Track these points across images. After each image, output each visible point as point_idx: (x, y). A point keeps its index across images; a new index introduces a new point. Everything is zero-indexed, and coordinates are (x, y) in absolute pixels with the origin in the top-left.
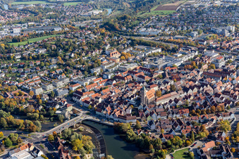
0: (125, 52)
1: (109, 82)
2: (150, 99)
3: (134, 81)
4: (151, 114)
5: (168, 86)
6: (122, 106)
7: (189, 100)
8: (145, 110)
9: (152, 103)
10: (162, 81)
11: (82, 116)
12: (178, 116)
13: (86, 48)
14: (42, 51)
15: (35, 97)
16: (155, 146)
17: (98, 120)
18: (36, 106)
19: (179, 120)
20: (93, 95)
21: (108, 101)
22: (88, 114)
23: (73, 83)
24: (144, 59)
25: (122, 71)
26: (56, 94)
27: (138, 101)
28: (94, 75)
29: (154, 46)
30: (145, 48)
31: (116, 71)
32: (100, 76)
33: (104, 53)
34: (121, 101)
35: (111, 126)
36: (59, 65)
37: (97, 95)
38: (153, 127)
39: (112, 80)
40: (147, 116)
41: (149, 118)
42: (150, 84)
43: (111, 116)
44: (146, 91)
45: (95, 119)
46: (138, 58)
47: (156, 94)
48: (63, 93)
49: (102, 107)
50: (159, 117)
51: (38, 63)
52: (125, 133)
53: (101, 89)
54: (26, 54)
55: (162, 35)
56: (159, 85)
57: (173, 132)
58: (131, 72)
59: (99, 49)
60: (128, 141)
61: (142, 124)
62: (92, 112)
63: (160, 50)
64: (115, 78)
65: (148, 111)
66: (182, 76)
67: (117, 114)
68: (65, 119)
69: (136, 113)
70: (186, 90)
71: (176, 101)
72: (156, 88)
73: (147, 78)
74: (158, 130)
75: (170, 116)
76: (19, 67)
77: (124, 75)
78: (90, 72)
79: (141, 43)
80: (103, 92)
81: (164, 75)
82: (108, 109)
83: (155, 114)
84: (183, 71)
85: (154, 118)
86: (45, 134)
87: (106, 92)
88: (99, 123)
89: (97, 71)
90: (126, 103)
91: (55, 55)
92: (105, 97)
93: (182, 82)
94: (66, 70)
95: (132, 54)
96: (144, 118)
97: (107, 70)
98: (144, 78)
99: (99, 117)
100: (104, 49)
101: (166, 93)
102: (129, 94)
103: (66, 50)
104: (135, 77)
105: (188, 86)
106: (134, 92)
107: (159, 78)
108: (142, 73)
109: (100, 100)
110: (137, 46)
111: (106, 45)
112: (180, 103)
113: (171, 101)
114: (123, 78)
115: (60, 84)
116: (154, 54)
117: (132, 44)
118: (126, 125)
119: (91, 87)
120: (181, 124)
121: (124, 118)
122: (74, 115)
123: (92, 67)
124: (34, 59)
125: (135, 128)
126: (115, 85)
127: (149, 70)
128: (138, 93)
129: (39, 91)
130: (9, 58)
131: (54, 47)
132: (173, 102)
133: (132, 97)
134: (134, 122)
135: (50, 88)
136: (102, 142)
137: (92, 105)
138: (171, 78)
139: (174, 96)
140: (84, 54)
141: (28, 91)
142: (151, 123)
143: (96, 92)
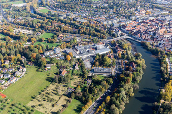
0: (148, 11)
1: (139, 24)
2: (161, 34)
6: (146, 35)
8: (157, 38)
9: (162, 36)
10: (168, 27)
11: (126, 36)
13: (128, 6)
14: (106, 5)
15: (103, 25)
16: (161, 54)
18: (105, 29)
20: (131, 28)
21: (139, 32)
22: (128, 36)
23: (121, 22)
24: (158, 16)
25: (146, 20)
26: (113, 25)
27: (155, 34)
28: (131, 20)
29: (165, 10)
30: (159, 10)
32: (134, 20)
33: (137, 10)
34: (146, 32)
36: (114, 13)
37: (133, 28)
38: (161, 46)
39: (141, 23)
40: (158, 41)
41: (159, 42)
42: (161, 27)
43: (140, 38)
45: (132, 38)
46: (155, 14)
48: (116, 25)
49: (136, 33)
50: (164, 42)
51: (104, 10)
52: (147, 46)
53: (135, 26)
54: (98, 5)
55: (170, 5)
58: (151, 21)
59: (134, 8)
60: (148, 50)
61: (155, 44)
62: (131, 36)
63: (168, 12)
64: (142, 22)
65: (159, 39)
67: (143, 37)
68: (118, 36)
69: (152, 38)
72: (165, 29)
73: (160, 24)
74: (163, 48)
75: (170, 43)
76: (95, 11)
78: (129, 18)
79: (157, 7)
80: (136, 27)
81: (169, 24)
82: (139, 35)
83: (162, 41)
86: (109, 40)
87: (138, 28)
88: (134, 40)
89: (133, 18)
90: (148, 34)
91: (112, 8)
92: (137, 30)
94: (118, 15)
95: (152, 12)
96: (156, 42)
97: (138, 18)
98: (158, 24)
99: (134, 38)
100: (137, 8)
102: (150, 30)
103: (118, 6)
104: (153, 23)
106: (153, 30)
107: (166, 25)
108: (157, 22)
109: (135, 31)
110: (155, 9)
111: (138, 6)
114: (147, 23)
115: (115, 21)
116: (164, 14)
117: (152, 7)
118: (148, 43)
119: (130, 25)
121: (147, 40)
122: (122, 35)
123: (131, 16)
124: (102, 8)
125: (152, 45)
126: (142, 26)
127: (161, 21)
128: (155, 30)
129: (105, 23)
130: (90, 6)
131: (112, 4)
134: (151, 43)
135: (110, 22)
136: (135, 48)
137: (131, 32)
140: (126, 9)
141: (100, 22)
142: (160, 44)
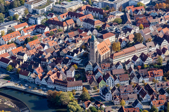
1: (38, 30)
2: (103, 55)
3: (77, 28)
4: (105, 77)
5: (131, 35)
6: (59, 66)
7: (163, 57)
8: (95, 72)
9: (107, 61)
10: (120, 27)
12: (147, 81)
17: (23, 88)
19: (147, 87)
20: (13, 49)
21: (37, 59)
22: (6, 78)
25: (58, 13)
27: (85, 58)
28: (15, 18)
31: (49, 13)
32: (24, 20)
34: (59, 58)
35: (44, 97)
37: (21, 49)
38: (108, 97)
39: (43, 26)
40: (99, 81)
41: (102, 84)
42: (103, 32)
43: (44, 82)
44: (97, 43)
45: (18, 86)
47: (113, 47)
49: (28, 67)
50: (117, 82)
52: (66, 106)
53: (26, 41)
56: (117, 33)
57: (139, 105)
58: (72, 14)
61: (91, 93)
62: (13, 76)
64: (48, 23)
65: (101, 73)
66: (152, 20)
67: (53, 77)
69: (82, 76)
70: (157, 40)
71: (144, 57)
73: (99, 24)
74: (117, 102)
75: (134, 81)
77: (61, 18)
78: (7, 14)
80: (29, 44)
81: (124, 19)
82: (39, 70)
83: (110, 79)
84: (153, 12)
85: (110, 83)
87: (35, 45)
88: (25, 92)
90: (66, 62)
92: (33, 52)
93: (152, 29)
96: (94, 84)
97: (34, 12)
98: (92, 22)
101: (128, 45)
102: (71, 48)
104: (80, 22)
105: (161, 35)
106: (79, 45)
107: (116, 23)
108: (91, 16)
109: (25, 58)
112: (150, 60)
113: (135, 58)
114: (61, 24)
118: (67, 95)
120: (151, 92)
121: (64, 84)
125: (81, 98)
126: (48, 34)
127: (100, 11)
128: (85, 46)
132: (139, 60)
133: (76, 51)
134: (79, 90)
137: (13, 65)
138: (135, 24)
139: (139, 49)
142: (105, 91)
143: (18, 45)
